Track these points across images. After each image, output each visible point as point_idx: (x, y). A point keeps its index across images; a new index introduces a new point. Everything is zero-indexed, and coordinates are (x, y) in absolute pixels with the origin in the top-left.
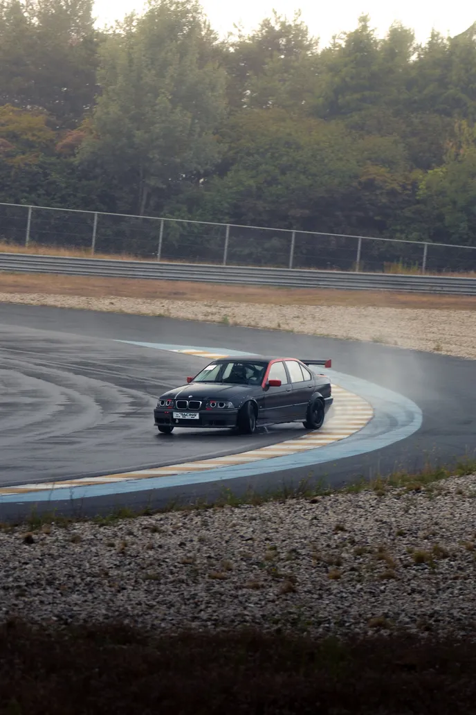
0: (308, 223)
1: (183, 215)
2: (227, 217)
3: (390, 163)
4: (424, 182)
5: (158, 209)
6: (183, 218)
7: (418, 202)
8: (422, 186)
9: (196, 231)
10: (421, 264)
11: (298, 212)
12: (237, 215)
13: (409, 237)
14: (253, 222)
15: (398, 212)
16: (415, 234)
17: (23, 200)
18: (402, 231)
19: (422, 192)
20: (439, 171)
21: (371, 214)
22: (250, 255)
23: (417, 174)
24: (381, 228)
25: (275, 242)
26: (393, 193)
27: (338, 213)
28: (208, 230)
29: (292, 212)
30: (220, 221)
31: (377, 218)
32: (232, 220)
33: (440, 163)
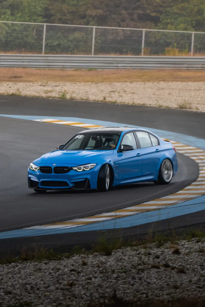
0: (101, 20)
1: (7, 17)
2: (40, 18)
6: (8, 20)
9: (17, 28)
11: (94, 12)
12: (48, 16)
13: (178, 27)
14: (61, 21)
15: (168, 9)
16: (182, 26)
18: (172, 24)
21: (148, 12)
22: (59, 45)
24: (156, 21)
25: (77, 35)
27: (123, 12)
28: (26, 28)
29: (89, 12)
30: (35, 21)
31: (153, 14)
32: (44, 20)
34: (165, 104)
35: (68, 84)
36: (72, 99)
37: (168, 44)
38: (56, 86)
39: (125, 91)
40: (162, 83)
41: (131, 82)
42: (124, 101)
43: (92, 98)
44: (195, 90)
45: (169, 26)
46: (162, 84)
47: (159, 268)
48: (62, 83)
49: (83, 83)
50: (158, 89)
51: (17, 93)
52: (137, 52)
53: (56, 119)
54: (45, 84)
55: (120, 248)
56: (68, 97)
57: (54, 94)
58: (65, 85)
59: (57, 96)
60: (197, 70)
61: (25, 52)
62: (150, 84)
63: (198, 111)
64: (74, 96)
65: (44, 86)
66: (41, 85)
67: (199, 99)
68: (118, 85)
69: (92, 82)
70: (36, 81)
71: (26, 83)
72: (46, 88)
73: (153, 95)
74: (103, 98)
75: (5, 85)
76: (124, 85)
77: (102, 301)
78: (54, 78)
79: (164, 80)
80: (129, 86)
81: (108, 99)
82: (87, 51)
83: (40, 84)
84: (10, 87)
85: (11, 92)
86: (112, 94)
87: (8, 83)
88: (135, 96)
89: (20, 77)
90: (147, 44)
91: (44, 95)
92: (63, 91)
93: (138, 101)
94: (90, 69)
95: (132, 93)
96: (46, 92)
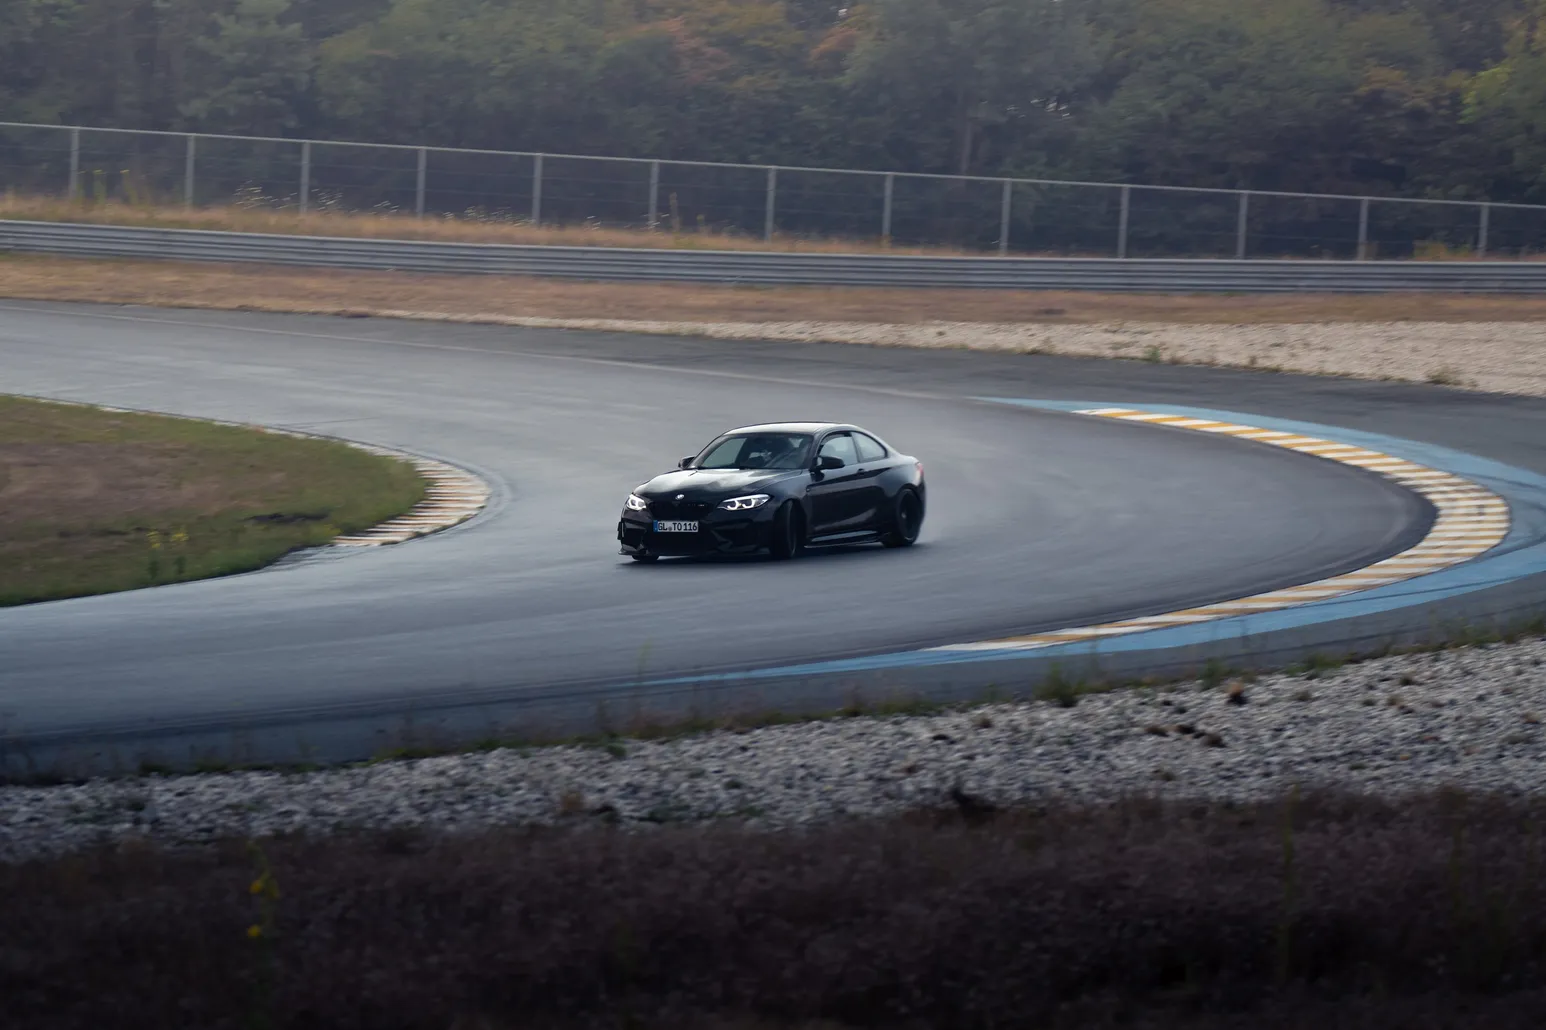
1: (1040, 170)
2: (1118, 172)
3: (1407, 62)
4: (1473, 93)
5: (992, 165)
6: (1039, 177)
7: (1465, 129)
8: (1469, 98)
9: (1064, 198)
10: (1476, 242)
11: (1245, 157)
12: (1135, 169)
13: (1451, 192)
14: (1166, 178)
15: (1428, 149)
16: (1460, 189)
17: (754, 157)
18: (1436, 184)
19: (1469, 113)
20: (1498, 73)
21: (1378, 154)
23: (1458, 79)
24: (1397, 178)
25: (1206, 211)
26: (1417, 115)
27: (1318, 156)
28: (1084, 196)
29: (1235, 157)
33: (1498, 57)
34: (1395, 373)
35: (1173, 327)
36: (1174, 362)
37: (1425, 234)
38: (1142, 333)
39: (1307, 345)
40: (1401, 325)
41: (1327, 323)
42: (1297, 367)
43: (1224, 359)
44: (1478, 341)
45: (1428, 189)
46: (1402, 327)
47: (1167, 736)
48: (1156, 326)
49: (1209, 326)
50: (1390, 340)
51: (1046, 348)
52: (1347, 250)
53: (1132, 408)
54: (1115, 328)
55: (1108, 692)
56: (1165, 356)
57: (1134, 352)
58: (1163, 331)
59: (1140, 355)
60: (1491, 294)
61: (1079, 252)
62: (1371, 328)
63: (1477, 389)
64: (1180, 354)
65: (1115, 332)
66: (1106, 331)
67: (1483, 362)
68: (1293, 331)
69: (1232, 322)
70: (1096, 321)
71: (1072, 326)
72: (1119, 338)
73: (1376, 352)
74: (1248, 360)
75: (1020, 330)
76: (1307, 331)
77: (920, 797)
78: (1143, 314)
79: (1406, 319)
80: (1318, 332)
81: (1262, 363)
82: (1228, 251)
83: (1105, 327)
84: (1032, 335)
85: (1033, 344)
86: (1276, 352)
87: (1028, 326)
88: (1331, 357)
89: (1061, 312)
90: (1374, 232)
91: (1108, 353)
92: (1156, 344)
93: (1333, 367)
94: (1230, 291)
95: (1321, 349)
96: (1116, 346)
